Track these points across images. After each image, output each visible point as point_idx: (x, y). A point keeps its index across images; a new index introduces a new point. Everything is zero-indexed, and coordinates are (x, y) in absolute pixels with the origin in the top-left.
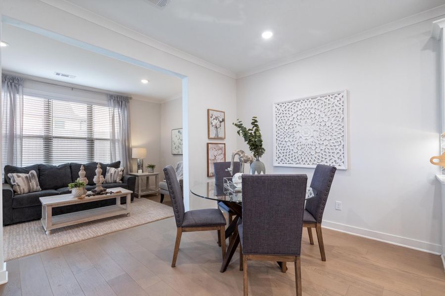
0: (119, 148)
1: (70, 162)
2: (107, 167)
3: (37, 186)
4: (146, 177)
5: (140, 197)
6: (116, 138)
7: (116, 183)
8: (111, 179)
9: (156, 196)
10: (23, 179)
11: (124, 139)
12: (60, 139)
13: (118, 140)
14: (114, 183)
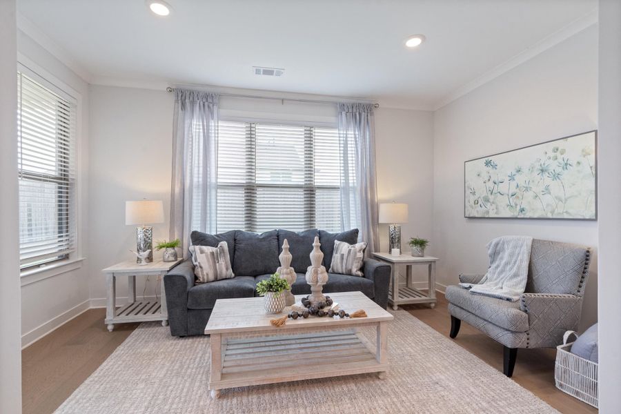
0: (355, 204)
1: (278, 228)
2: (336, 241)
3: (227, 269)
4: (405, 265)
5: (396, 308)
6: (351, 185)
7: (351, 275)
8: (342, 266)
9: (429, 308)
10: (207, 256)
11: (364, 185)
12: (266, 189)
13: (354, 188)
14: (346, 274)
